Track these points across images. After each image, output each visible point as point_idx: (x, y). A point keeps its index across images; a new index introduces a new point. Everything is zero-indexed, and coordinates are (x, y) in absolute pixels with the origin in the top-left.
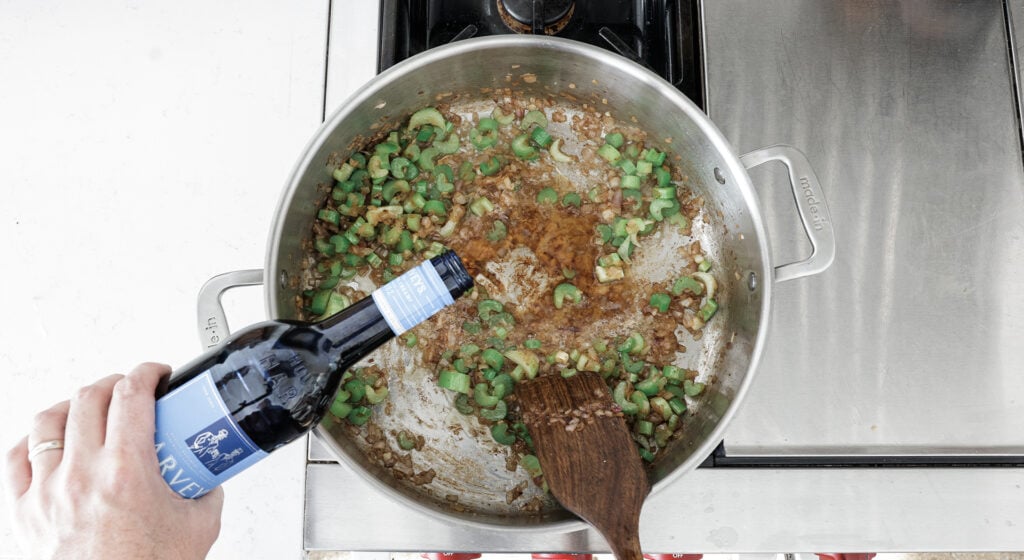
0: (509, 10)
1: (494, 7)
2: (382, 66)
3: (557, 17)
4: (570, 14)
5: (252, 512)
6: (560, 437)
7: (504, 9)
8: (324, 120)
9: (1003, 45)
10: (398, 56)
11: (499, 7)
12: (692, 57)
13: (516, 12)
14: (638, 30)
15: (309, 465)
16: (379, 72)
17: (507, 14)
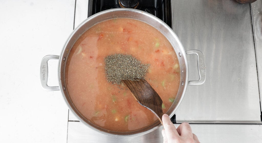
0: (122, 4)
1: (118, 3)
2: (89, 16)
3: (134, 6)
4: (138, 5)
5: (54, 134)
6: (137, 89)
7: (120, 3)
8: (74, 29)
9: (249, 16)
10: (93, 13)
11: (119, 2)
12: (169, 17)
13: (124, 4)
14: (155, 8)
15: (69, 122)
16: (88, 17)
17: (121, 4)
